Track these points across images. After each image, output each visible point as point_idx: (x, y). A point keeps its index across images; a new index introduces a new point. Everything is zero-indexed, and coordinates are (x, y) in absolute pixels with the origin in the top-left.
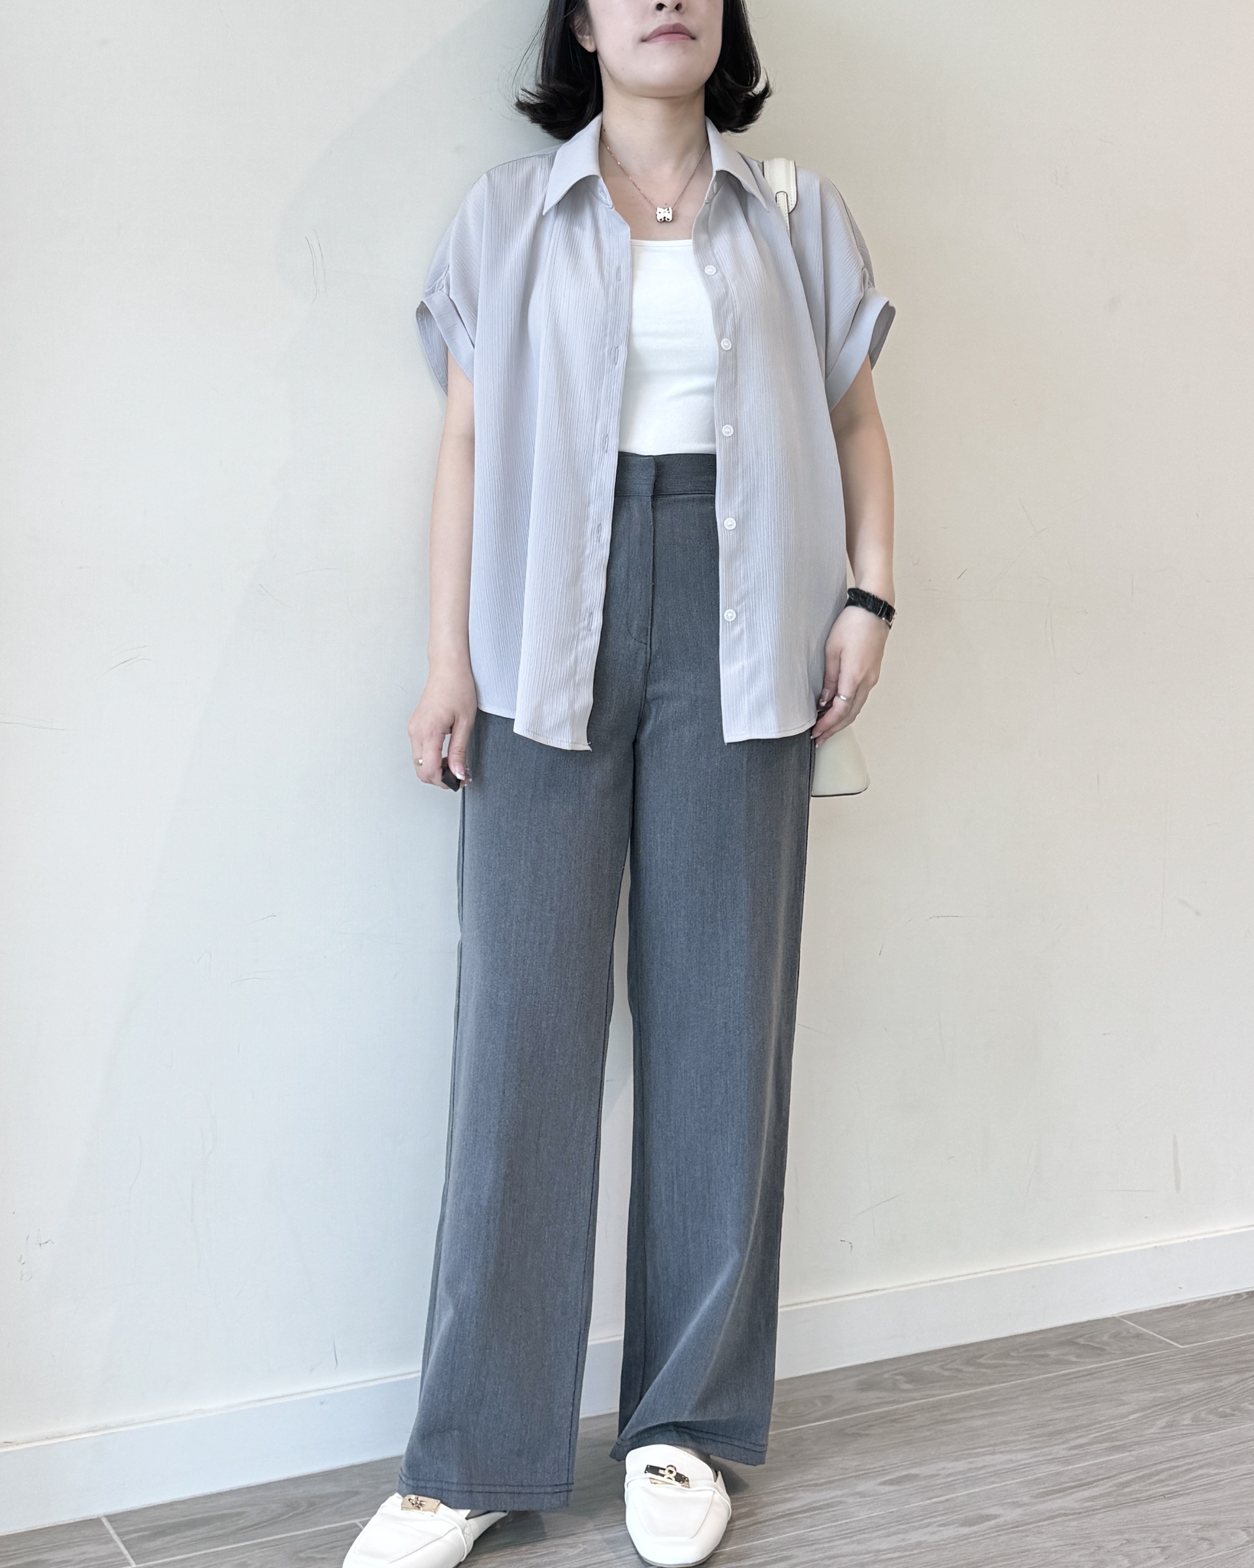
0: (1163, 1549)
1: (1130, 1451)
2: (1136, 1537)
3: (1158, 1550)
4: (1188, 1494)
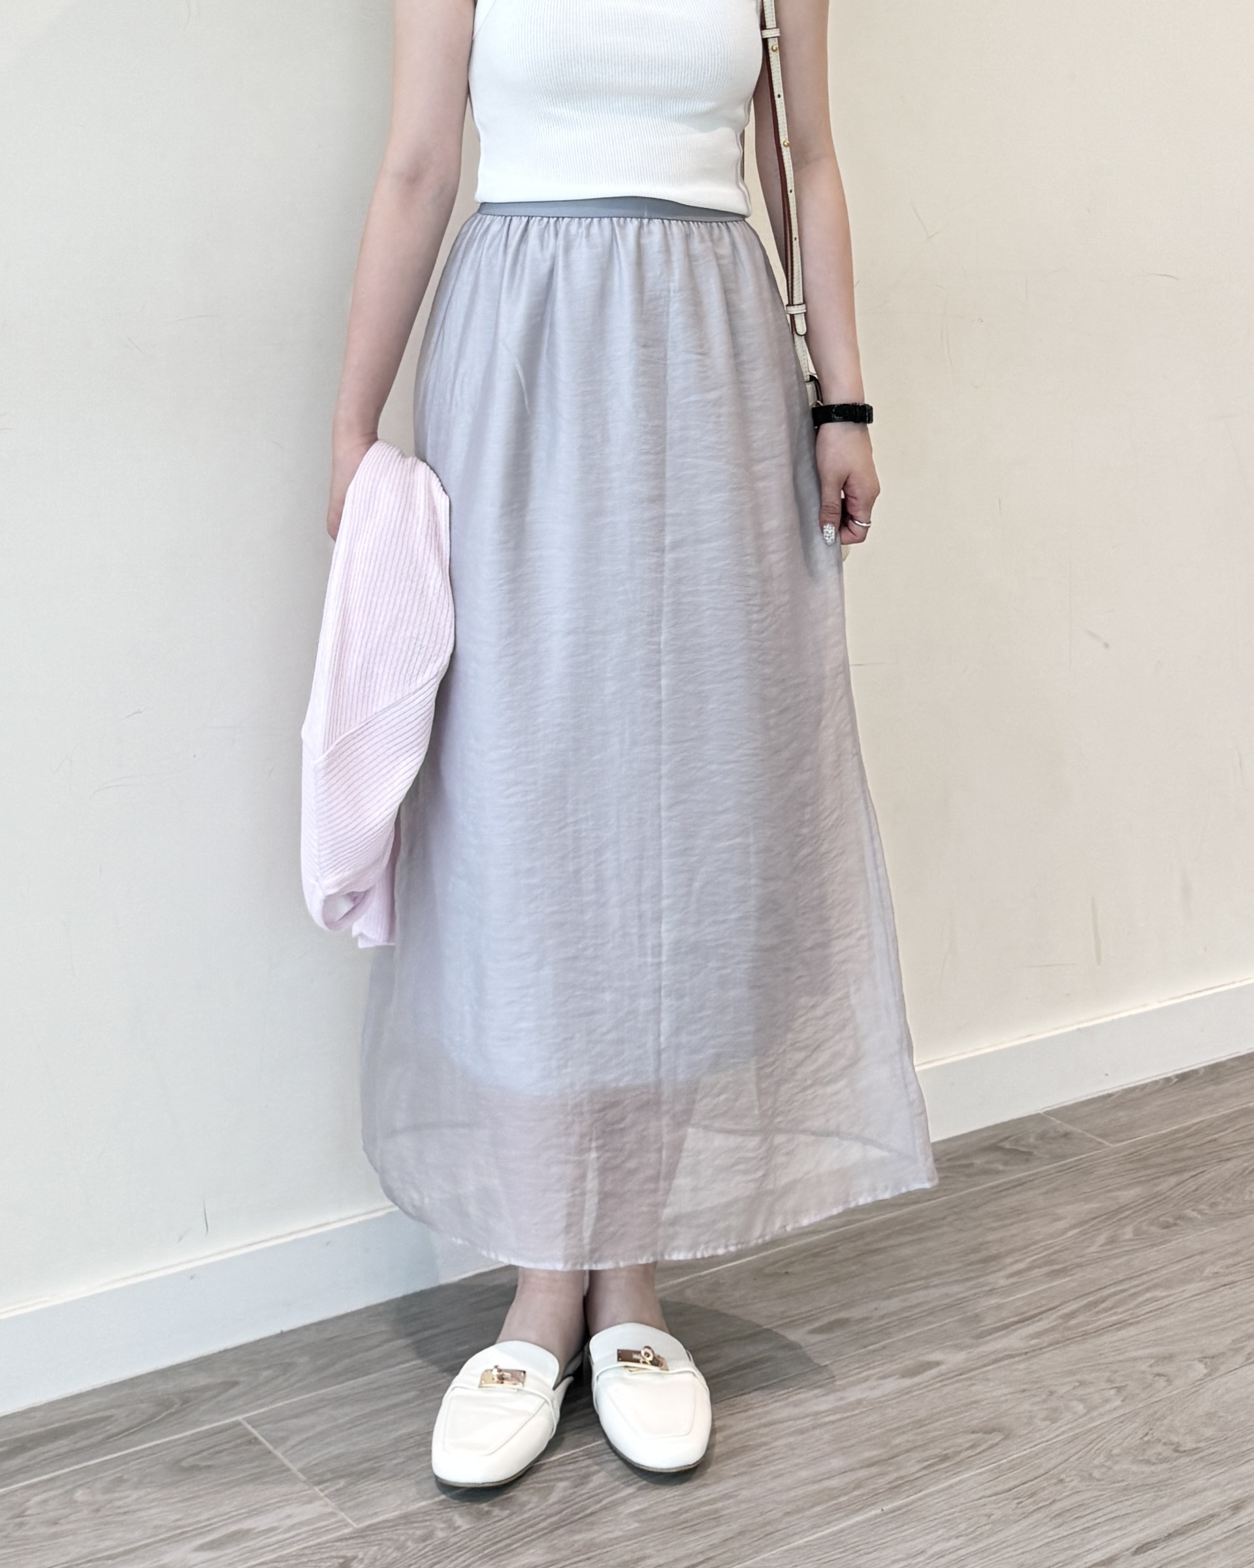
0: (1119, 1389)
1: (1073, 1275)
3: (1113, 1392)
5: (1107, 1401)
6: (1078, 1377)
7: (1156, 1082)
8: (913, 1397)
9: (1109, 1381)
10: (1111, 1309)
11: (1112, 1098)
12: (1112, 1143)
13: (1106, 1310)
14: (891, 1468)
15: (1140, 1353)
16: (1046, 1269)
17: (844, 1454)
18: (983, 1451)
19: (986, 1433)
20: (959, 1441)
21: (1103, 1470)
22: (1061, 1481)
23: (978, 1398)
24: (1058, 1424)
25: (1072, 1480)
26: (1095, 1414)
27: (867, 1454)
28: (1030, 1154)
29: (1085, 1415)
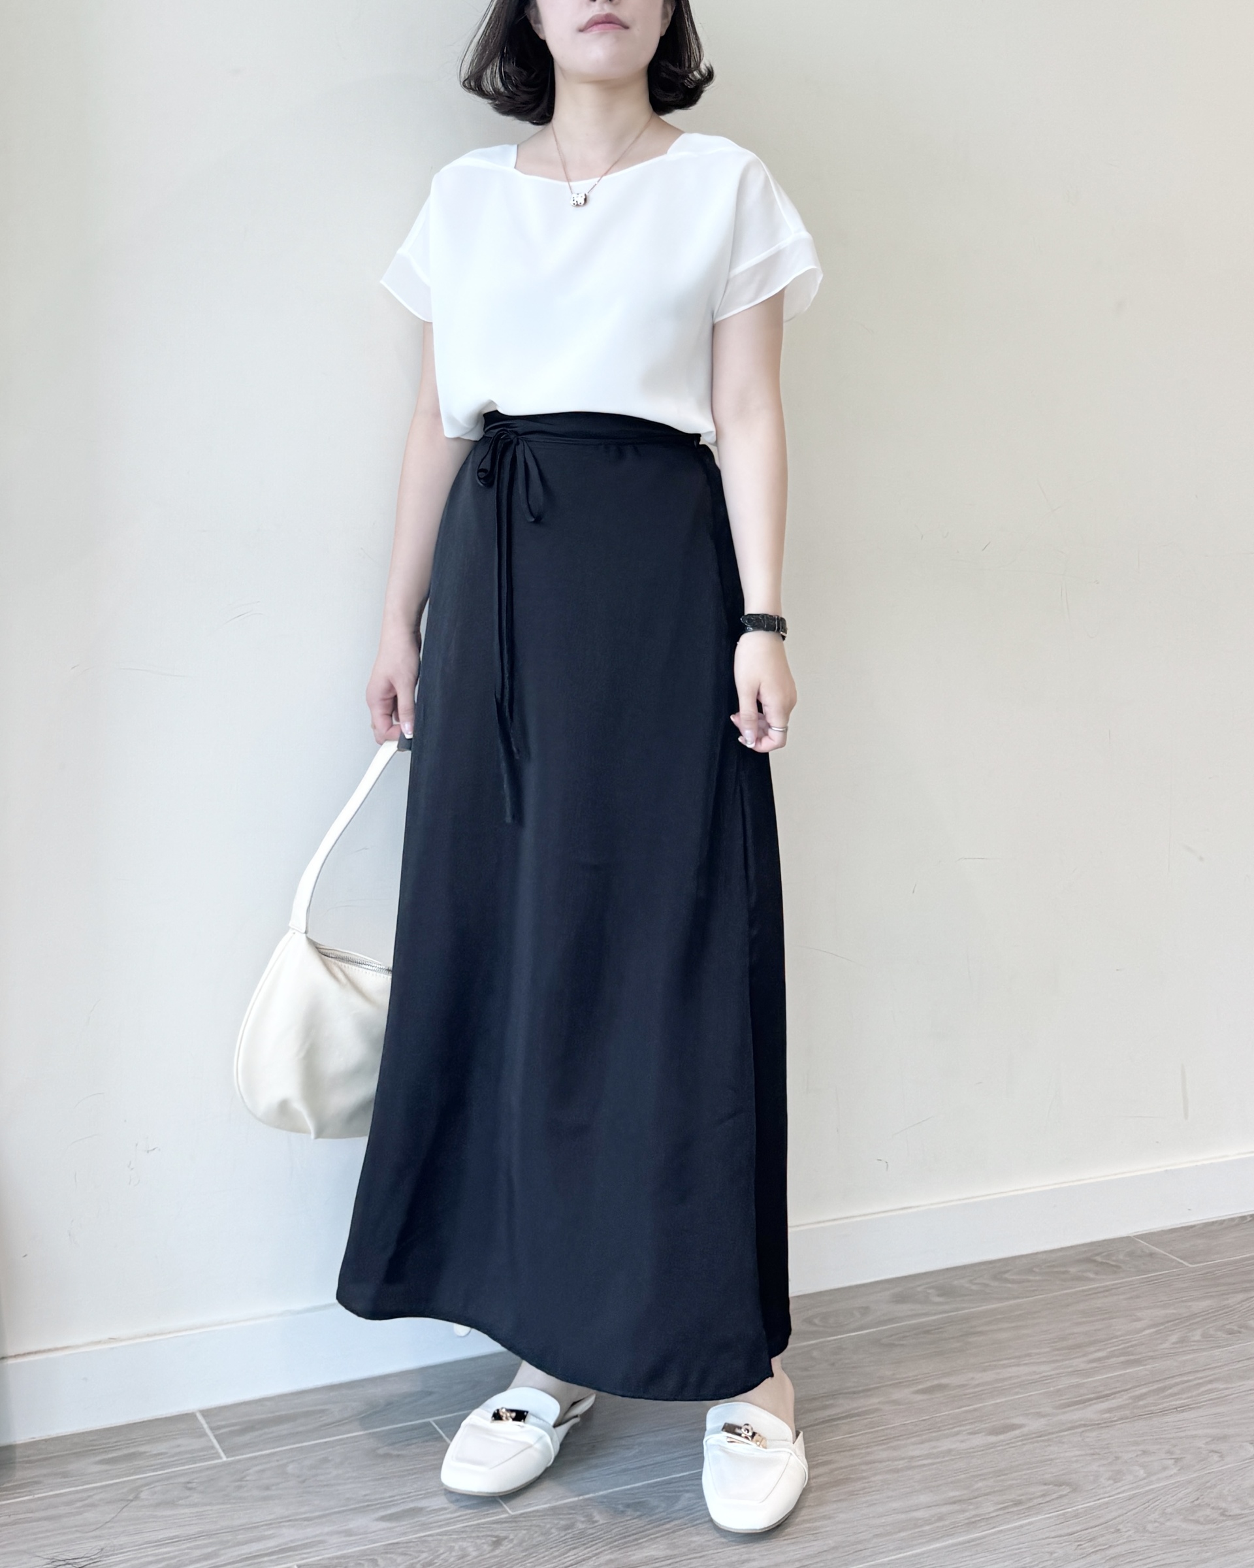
0: (1177, 1460)
1: (1145, 1365)
2: (1150, 1448)
3: (1173, 1461)
4: (1198, 1408)
5: (1165, 1468)
6: (1141, 1447)
7: (1232, 1219)
8: (997, 1451)
9: (1169, 1452)
10: (1175, 1394)
11: (1194, 1228)
12: (1191, 1263)
13: (1171, 1395)
14: (971, 1507)
15: (1198, 1432)
16: (1122, 1359)
17: (932, 1491)
18: (1053, 1499)
19: (1056, 1485)
20: (1031, 1490)
21: (1156, 1524)
22: (1119, 1530)
23: (1052, 1457)
24: (1119, 1484)
25: (1129, 1530)
26: (1153, 1478)
27: (952, 1494)
28: (1118, 1267)
29: (1144, 1479)
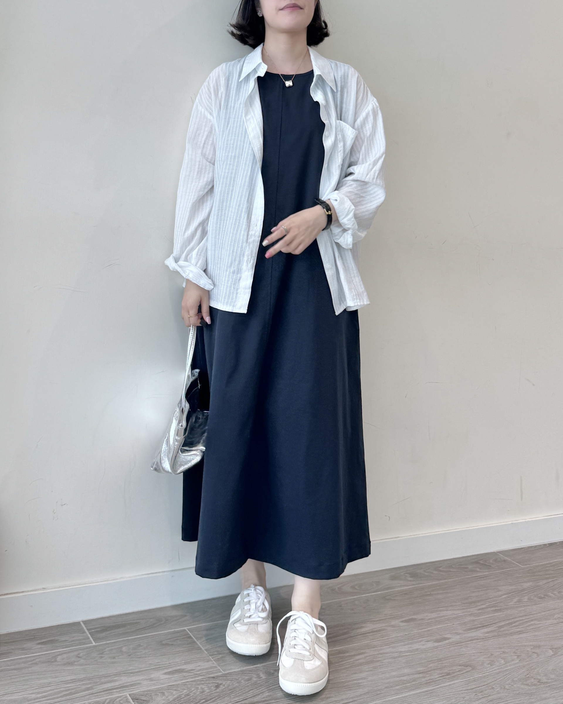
0: (518, 656)
1: (503, 612)
2: (506, 650)
3: (516, 657)
4: (527, 632)
5: (513, 660)
6: (502, 650)
7: (540, 545)
8: (438, 650)
9: (514, 652)
10: (517, 626)
11: (523, 549)
12: (522, 565)
13: (515, 626)
14: (427, 676)
15: (527, 644)
16: (493, 609)
17: (410, 668)
18: (464, 673)
19: (464, 666)
20: (454, 668)
21: (510, 686)
22: (493, 688)
23: (463, 653)
24: (494, 666)
25: (497, 688)
26: (508, 664)
27: (419, 669)
28: (490, 566)
29: (504, 664)
